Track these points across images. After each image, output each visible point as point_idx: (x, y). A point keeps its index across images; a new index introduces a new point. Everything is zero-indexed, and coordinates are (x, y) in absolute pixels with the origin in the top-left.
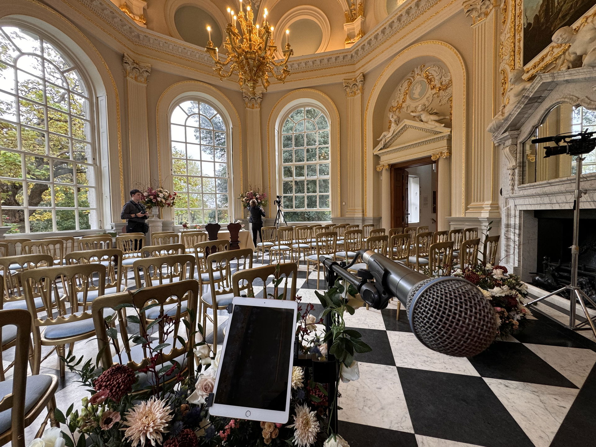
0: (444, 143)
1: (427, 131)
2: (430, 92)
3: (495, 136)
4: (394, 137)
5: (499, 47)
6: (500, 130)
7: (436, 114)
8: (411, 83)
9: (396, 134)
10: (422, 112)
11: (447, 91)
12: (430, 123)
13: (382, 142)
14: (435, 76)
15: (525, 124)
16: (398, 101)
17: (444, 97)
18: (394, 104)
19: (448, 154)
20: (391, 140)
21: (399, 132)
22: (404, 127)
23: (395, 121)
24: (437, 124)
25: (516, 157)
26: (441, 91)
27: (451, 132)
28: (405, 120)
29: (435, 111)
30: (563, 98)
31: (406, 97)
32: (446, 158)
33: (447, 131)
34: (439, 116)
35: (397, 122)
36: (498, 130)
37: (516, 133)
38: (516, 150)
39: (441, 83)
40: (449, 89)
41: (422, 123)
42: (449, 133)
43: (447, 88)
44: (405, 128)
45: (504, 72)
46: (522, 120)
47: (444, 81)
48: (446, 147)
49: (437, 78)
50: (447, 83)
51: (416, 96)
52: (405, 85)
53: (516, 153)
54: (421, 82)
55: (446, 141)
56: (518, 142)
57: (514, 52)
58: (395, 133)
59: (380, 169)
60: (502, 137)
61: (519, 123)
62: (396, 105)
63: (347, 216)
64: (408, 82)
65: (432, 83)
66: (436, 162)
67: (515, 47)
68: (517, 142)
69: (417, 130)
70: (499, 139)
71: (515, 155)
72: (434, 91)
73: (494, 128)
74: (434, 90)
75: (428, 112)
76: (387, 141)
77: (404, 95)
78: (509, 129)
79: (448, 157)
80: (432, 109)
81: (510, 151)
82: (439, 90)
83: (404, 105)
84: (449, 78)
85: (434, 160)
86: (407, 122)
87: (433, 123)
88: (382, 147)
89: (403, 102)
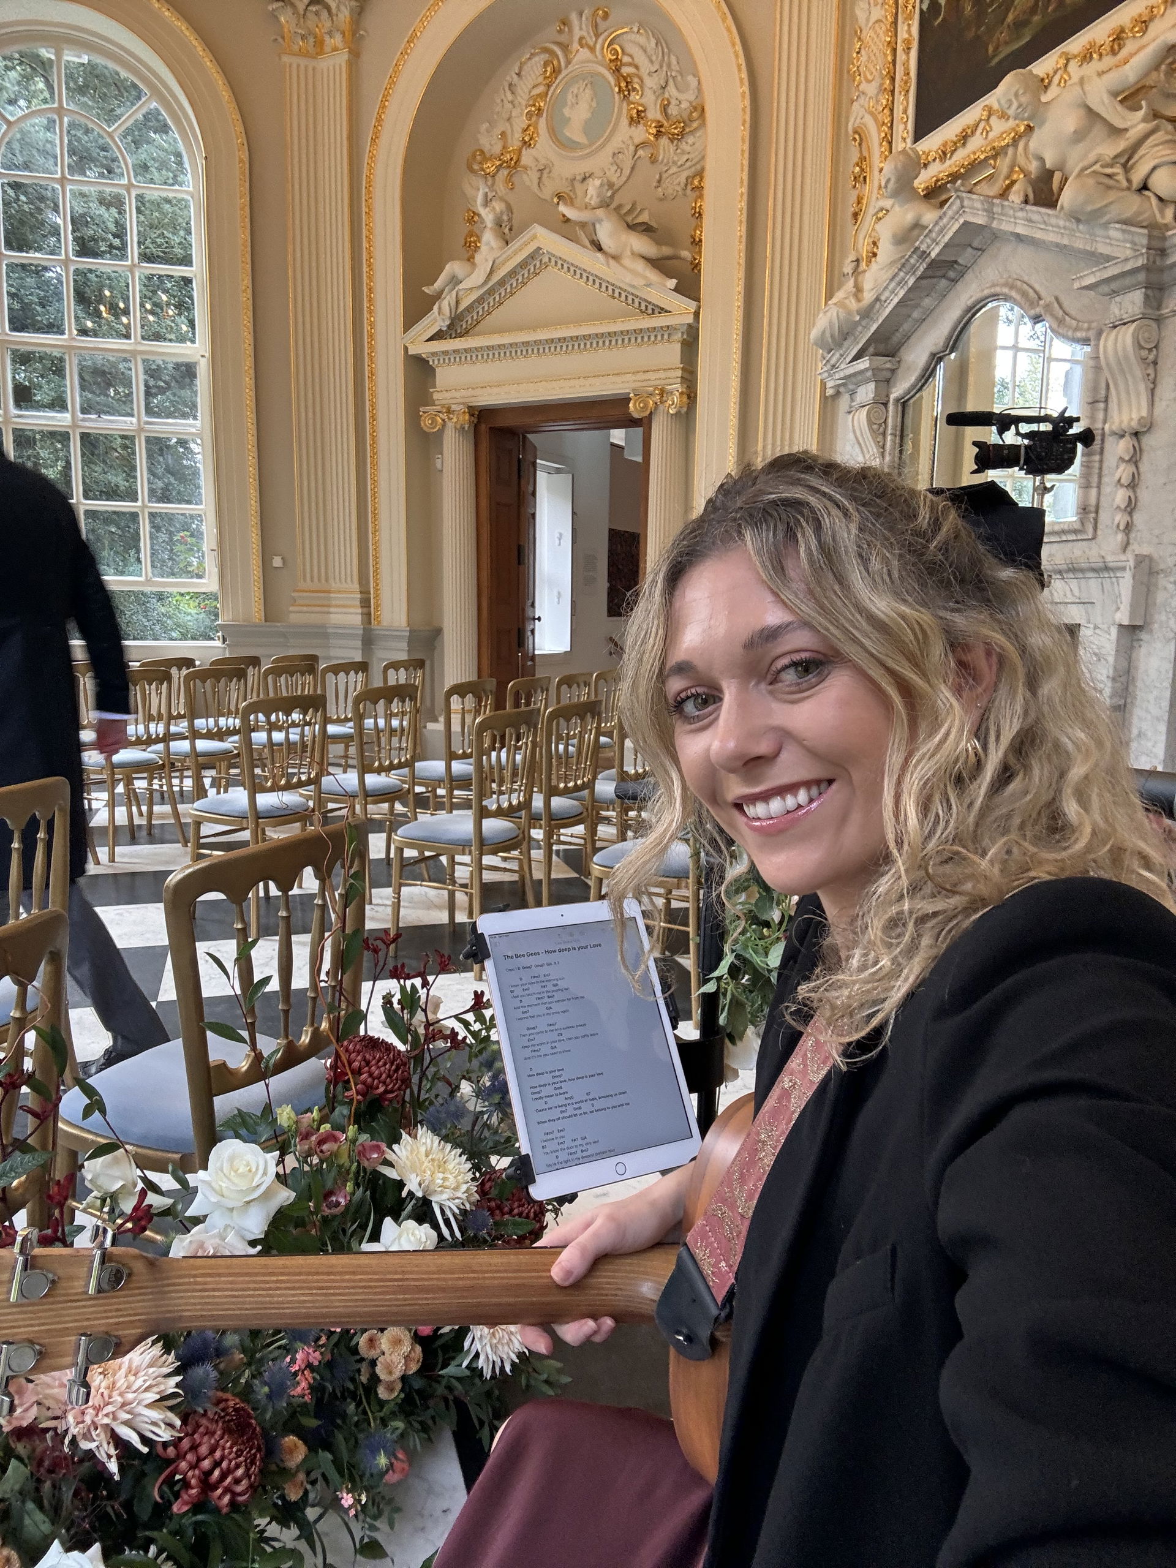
0: (673, 352)
1: (615, 291)
2: (626, 135)
3: (833, 362)
4: (491, 292)
5: (852, 44)
6: (846, 344)
7: (646, 229)
8: (556, 71)
9: (502, 282)
10: (600, 213)
11: (684, 146)
12: (627, 261)
13: (446, 304)
14: (644, 72)
15: (913, 340)
16: (503, 134)
17: (674, 169)
18: (490, 143)
19: (685, 399)
20: (480, 300)
21: (513, 273)
22: (532, 256)
23: (499, 224)
24: (653, 275)
25: (883, 447)
26: (664, 141)
27: (697, 314)
28: (538, 230)
29: (644, 217)
30: (1006, 285)
31: (536, 128)
32: (678, 414)
33: (681, 309)
34: (659, 242)
35: (507, 232)
36: (840, 346)
37: (888, 366)
38: (885, 422)
39: (665, 109)
40: (691, 140)
41: (599, 255)
42: (690, 319)
43: (682, 134)
44: (534, 263)
45: (861, 139)
46: (906, 326)
47: (673, 102)
48: (679, 373)
49: (651, 83)
50: (685, 115)
51: (574, 132)
52: (535, 69)
53: (884, 434)
54: (592, 80)
55: (678, 347)
56: (892, 397)
57: (893, 79)
58: (496, 278)
59: (434, 421)
60: (851, 371)
61: (898, 335)
62: (497, 149)
63: (294, 618)
64: (546, 65)
65: (635, 97)
66: (643, 423)
67: (894, 62)
68: (888, 396)
69: (582, 282)
70: (842, 374)
71: (880, 438)
72: (640, 133)
73: (832, 336)
74: (641, 127)
75: (622, 217)
76: (463, 306)
77: (529, 115)
78: (871, 350)
79: (685, 410)
80: (634, 205)
81: (870, 423)
82: (658, 135)
83: (527, 157)
84: (691, 96)
85: (636, 415)
86: (545, 239)
87: (640, 266)
88: (442, 324)
89: (526, 144)
